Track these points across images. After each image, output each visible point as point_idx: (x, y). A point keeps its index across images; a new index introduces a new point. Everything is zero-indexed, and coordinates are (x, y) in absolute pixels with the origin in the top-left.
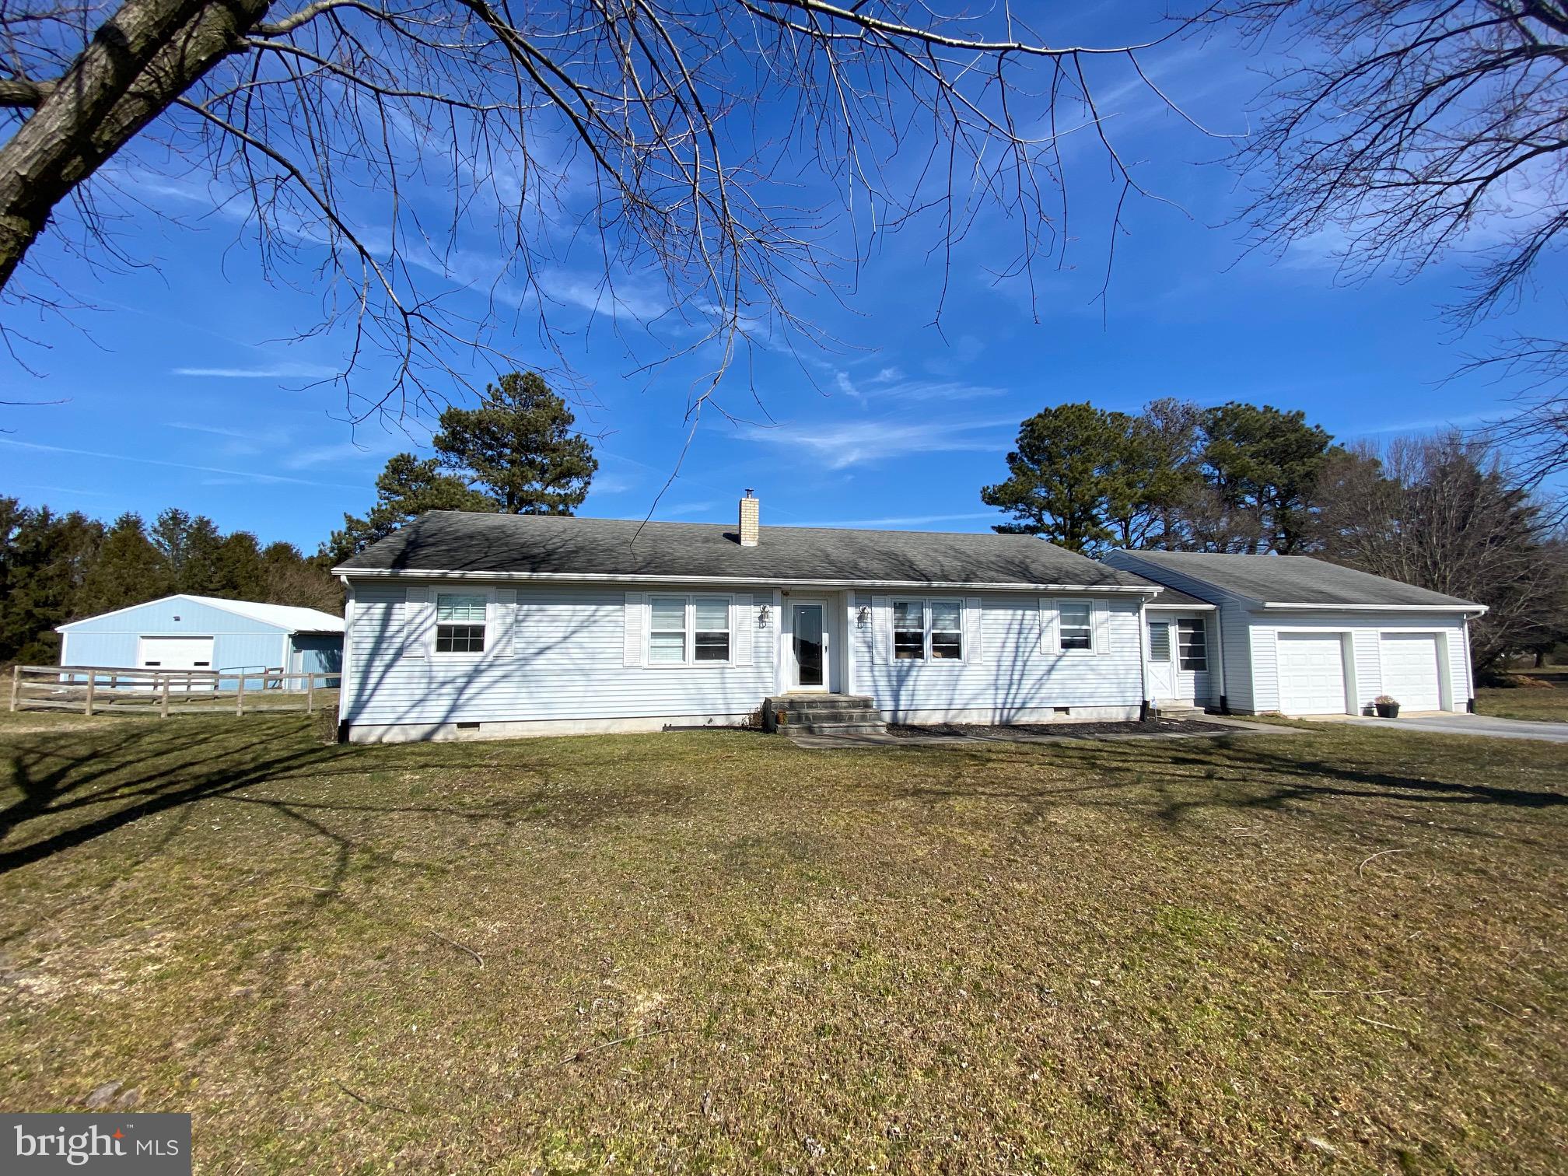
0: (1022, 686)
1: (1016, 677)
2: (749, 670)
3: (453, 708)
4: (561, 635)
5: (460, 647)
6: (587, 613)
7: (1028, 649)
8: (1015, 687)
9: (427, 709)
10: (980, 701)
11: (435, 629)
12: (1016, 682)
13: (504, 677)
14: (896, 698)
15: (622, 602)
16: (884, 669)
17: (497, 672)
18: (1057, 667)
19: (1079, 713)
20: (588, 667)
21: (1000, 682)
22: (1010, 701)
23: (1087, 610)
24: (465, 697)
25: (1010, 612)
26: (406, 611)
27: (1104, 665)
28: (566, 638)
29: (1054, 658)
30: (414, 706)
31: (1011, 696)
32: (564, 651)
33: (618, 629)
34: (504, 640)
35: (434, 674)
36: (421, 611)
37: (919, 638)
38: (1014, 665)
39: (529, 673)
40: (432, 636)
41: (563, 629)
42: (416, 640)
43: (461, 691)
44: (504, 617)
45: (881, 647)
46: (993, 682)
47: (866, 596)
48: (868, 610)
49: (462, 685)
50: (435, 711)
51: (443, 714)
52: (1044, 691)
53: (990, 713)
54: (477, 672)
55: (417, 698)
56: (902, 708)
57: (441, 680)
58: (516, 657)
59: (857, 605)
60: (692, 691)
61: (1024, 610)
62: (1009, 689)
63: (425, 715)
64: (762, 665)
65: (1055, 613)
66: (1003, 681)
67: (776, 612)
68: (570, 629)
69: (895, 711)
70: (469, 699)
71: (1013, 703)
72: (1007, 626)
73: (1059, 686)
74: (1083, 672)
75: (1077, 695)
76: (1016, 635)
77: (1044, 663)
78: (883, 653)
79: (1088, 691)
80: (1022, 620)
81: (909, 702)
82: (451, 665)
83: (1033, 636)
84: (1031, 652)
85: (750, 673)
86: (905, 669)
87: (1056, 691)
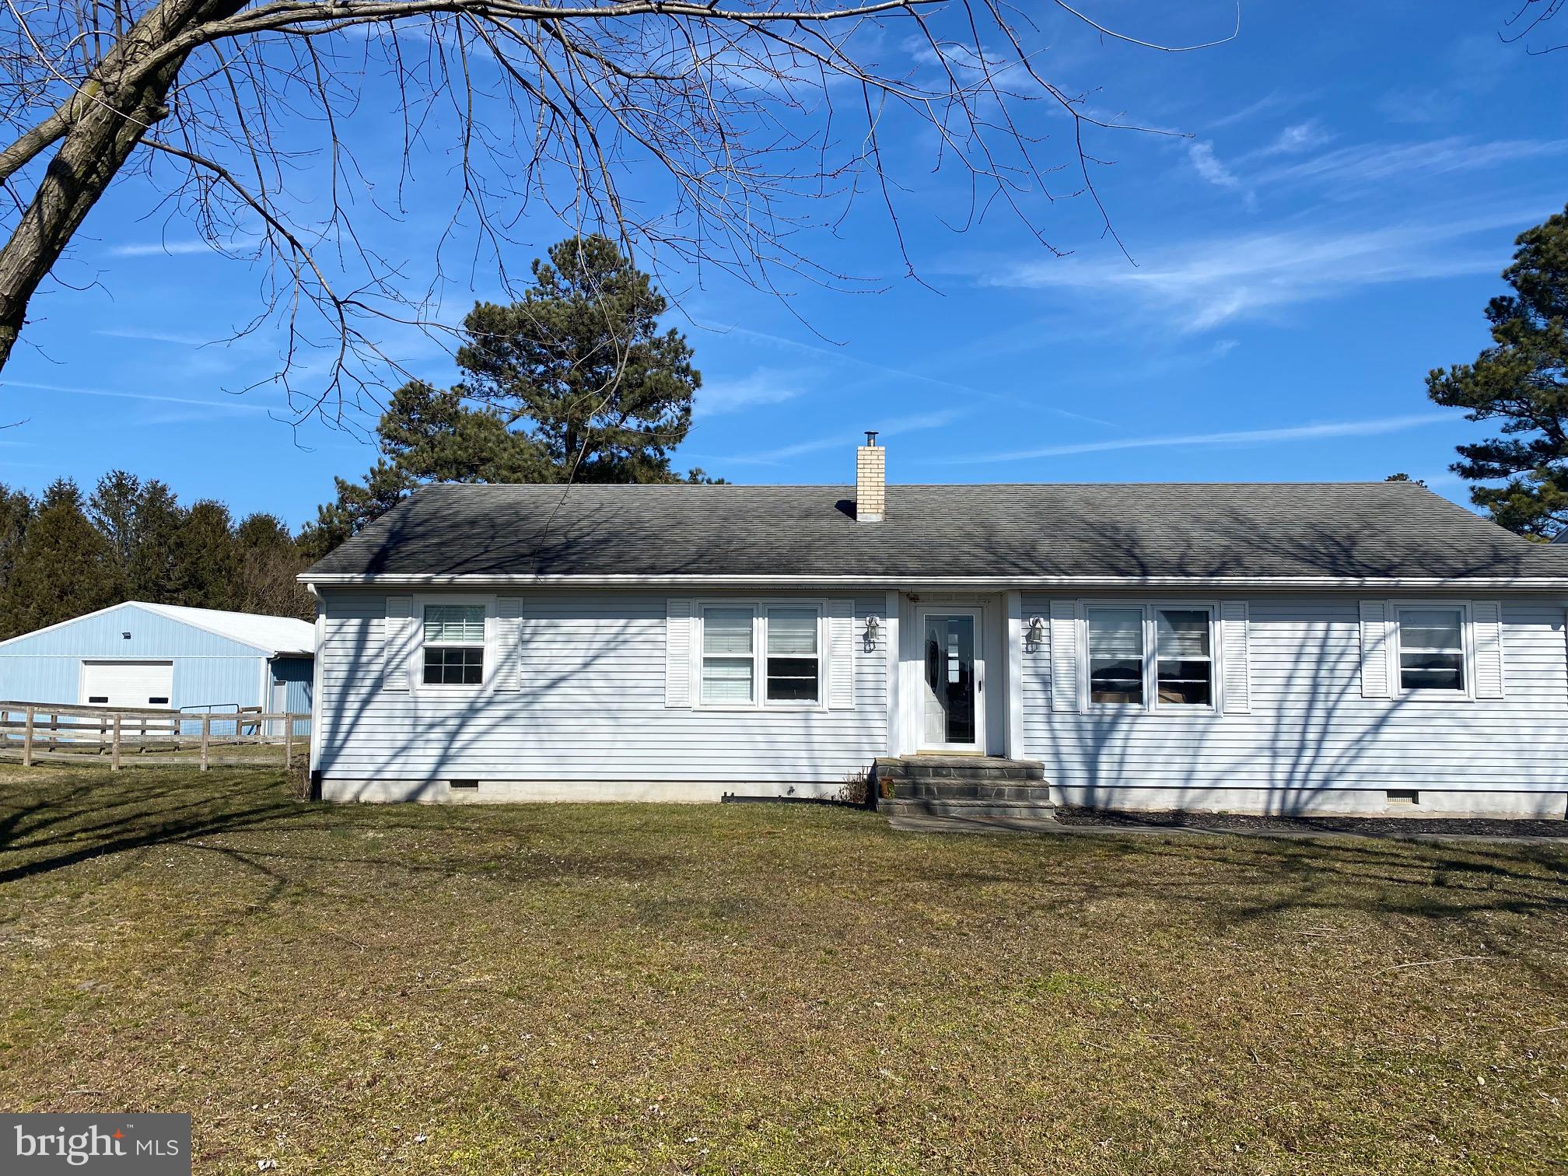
0: (1324, 752)
1: (1312, 736)
2: (848, 715)
3: (444, 760)
4: (579, 661)
5: (453, 677)
6: (614, 630)
7: (1336, 689)
8: (1309, 752)
9: (412, 760)
10: (1244, 776)
11: (421, 652)
12: (1311, 744)
13: (507, 718)
14: (1092, 766)
15: (662, 615)
16: (1069, 718)
17: (499, 711)
18: (1392, 721)
19: (1438, 802)
20: (615, 706)
21: (1280, 744)
22: (1299, 776)
23: (1457, 620)
24: (457, 745)
25: (1302, 626)
26: (386, 628)
27: (1490, 718)
28: (586, 665)
29: (1386, 705)
30: (395, 756)
31: (1302, 768)
32: (584, 683)
33: (657, 653)
34: (505, 669)
35: (420, 713)
36: (403, 628)
37: (1135, 670)
38: (1308, 717)
39: (539, 714)
40: (417, 661)
41: (582, 653)
42: (397, 667)
43: (453, 736)
44: (505, 636)
45: (1064, 683)
46: (1267, 744)
47: (1040, 602)
48: (1044, 623)
49: (451, 728)
50: (421, 763)
51: (431, 767)
52: (1365, 761)
53: (1263, 795)
54: (472, 711)
55: (400, 744)
56: (1102, 783)
57: (428, 721)
58: (523, 691)
59: (1024, 616)
60: (762, 746)
61: (1330, 622)
62: (1299, 756)
63: (409, 767)
64: (869, 708)
65: (1390, 626)
66: (1289, 740)
67: (890, 627)
68: (591, 653)
70: (463, 748)
71: (1305, 780)
72: (1294, 650)
73: (1397, 753)
74: (1444, 730)
75: (1434, 770)
76: (1313, 666)
77: (1366, 713)
78: (1070, 694)
79: (1455, 762)
80: (1326, 638)
81: (1114, 775)
82: (440, 700)
83: (1345, 667)
84: (1342, 693)
85: (849, 721)
86: (1107, 719)
87: (1391, 761)
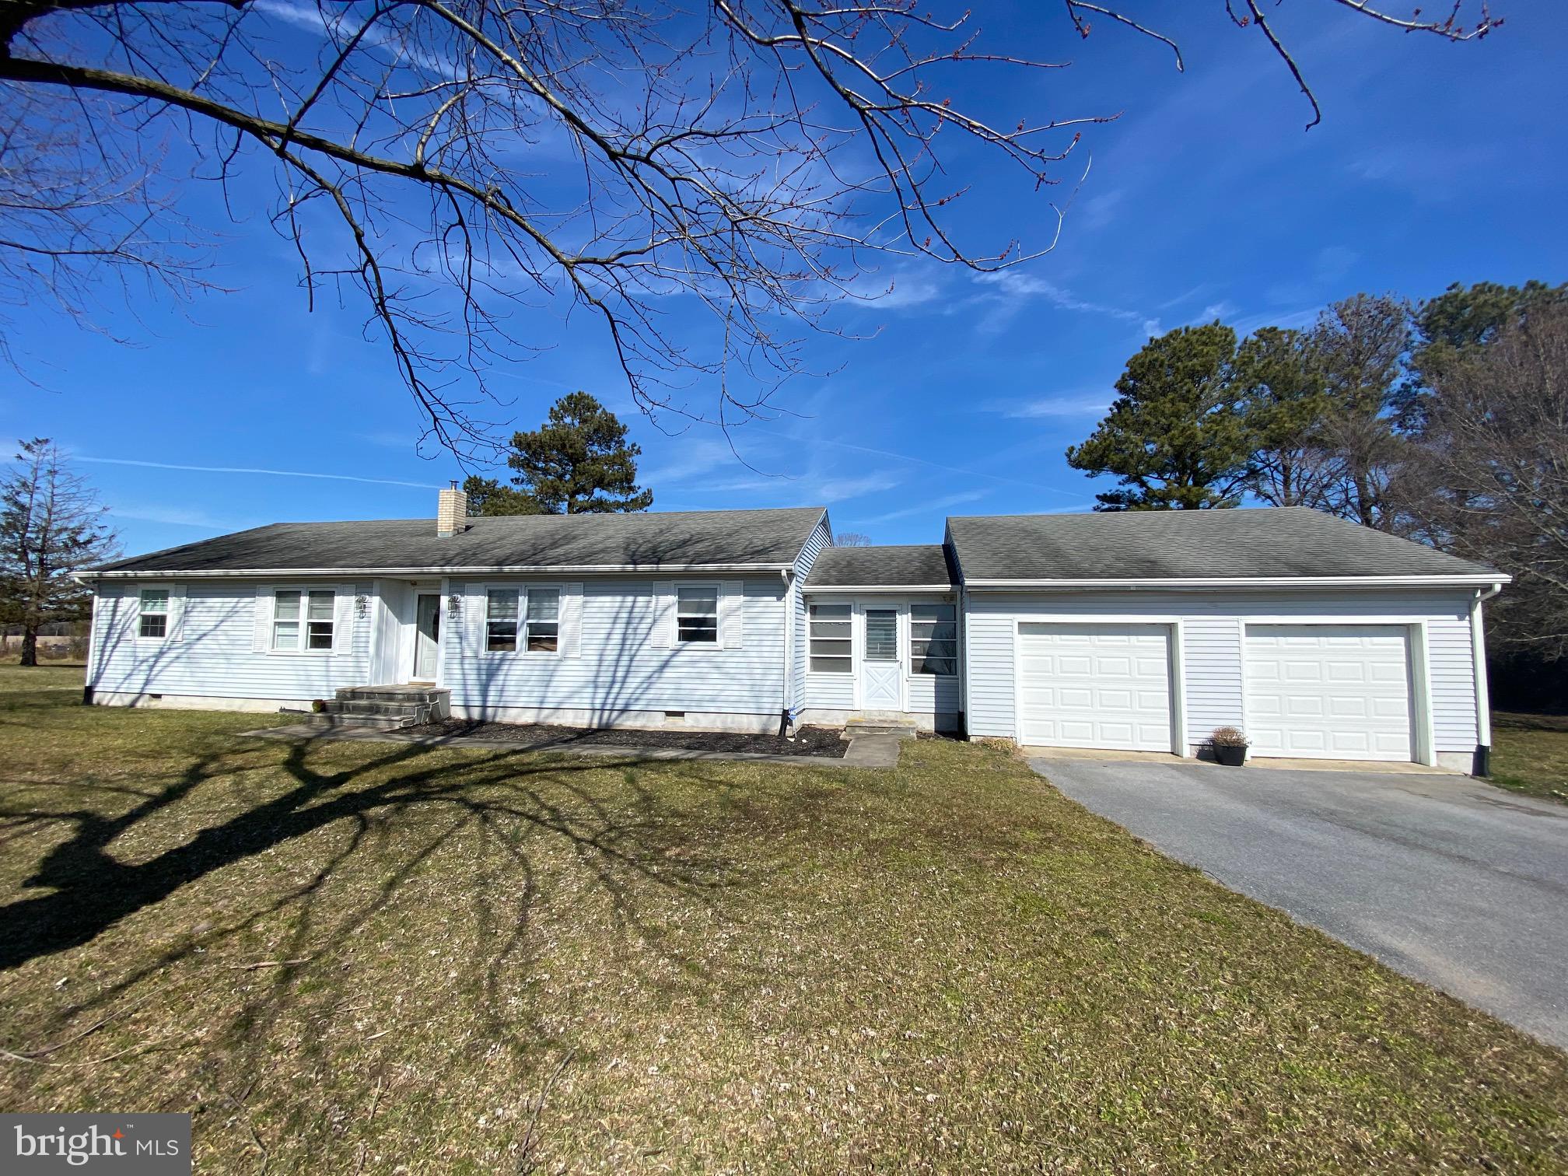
0: (626, 685)
1: (620, 674)
2: (350, 659)
3: (147, 682)
4: (214, 623)
5: (152, 633)
6: (232, 605)
7: (638, 642)
8: (617, 685)
9: (132, 681)
10: (576, 700)
11: (139, 619)
12: (619, 679)
13: (177, 658)
14: (484, 694)
15: (253, 595)
16: (474, 661)
17: (172, 654)
18: (671, 664)
19: (697, 720)
20: (229, 652)
21: (601, 679)
22: (610, 701)
23: (714, 593)
24: (154, 673)
25: (619, 598)
26: (125, 604)
27: (732, 662)
28: (217, 626)
29: (668, 653)
30: (125, 679)
32: (214, 637)
33: (251, 619)
34: (177, 628)
35: (138, 654)
36: (132, 604)
37: (512, 629)
38: (618, 661)
39: (192, 656)
40: (137, 624)
41: (216, 619)
42: (129, 627)
43: (151, 669)
44: (180, 607)
45: (472, 639)
46: (592, 679)
47: (460, 584)
48: (461, 598)
49: (151, 663)
50: (137, 683)
51: (141, 686)
52: (652, 691)
53: (588, 714)
54: (161, 654)
55: (128, 672)
56: (489, 704)
57: (142, 659)
58: (184, 642)
59: (450, 592)
60: (303, 678)
61: (636, 596)
62: (611, 687)
63: (131, 686)
64: (359, 654)
65: (673, 599)
66: (605, 678)
67: (376, 601)
68: (220, 619)
69: (484, 707)
70: (156, 675)
71: (614, 704)
72: (613, 615)
73: (673, 686)
74: (706, 670)
75: (696, 698)
76: (624, 626)
77: (655, 659)
78: (475, 646)
79: (710, 693)
80: (633, 607)
81: (497, 699)
82: (147, 647)
83: (643, 627)
84: (641, 645)
85: (350, 662)
86: (497, 662)
87: (669, 692)
